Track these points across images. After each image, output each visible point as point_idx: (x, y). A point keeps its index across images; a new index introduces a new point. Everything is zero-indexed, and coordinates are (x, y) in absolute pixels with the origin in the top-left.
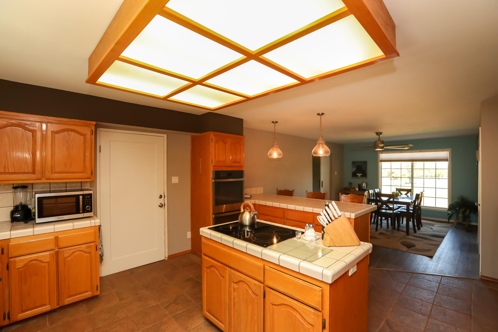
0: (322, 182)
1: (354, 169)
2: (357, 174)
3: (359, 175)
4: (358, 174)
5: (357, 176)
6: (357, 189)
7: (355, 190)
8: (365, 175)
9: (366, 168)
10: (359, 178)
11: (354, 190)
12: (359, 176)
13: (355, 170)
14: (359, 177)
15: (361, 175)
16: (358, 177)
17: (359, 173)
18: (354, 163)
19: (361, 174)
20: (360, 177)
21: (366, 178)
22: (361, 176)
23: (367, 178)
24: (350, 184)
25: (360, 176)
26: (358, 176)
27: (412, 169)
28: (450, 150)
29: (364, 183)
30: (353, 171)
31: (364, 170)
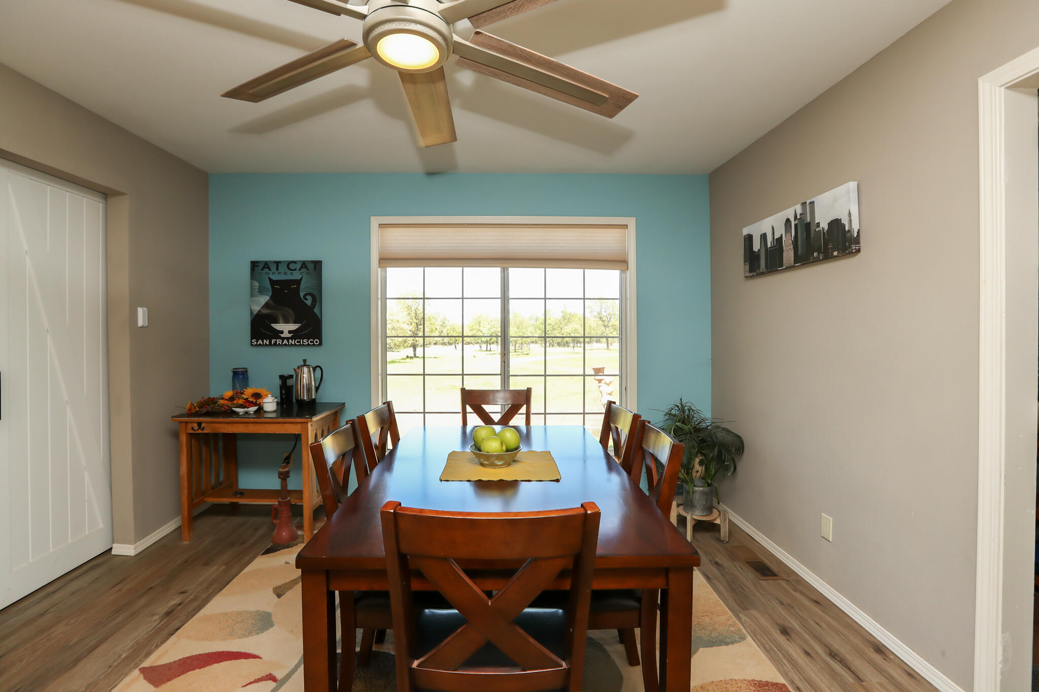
1: (264, 299)
2: (273, 325)
3: (286, 328)
4: (278, 327)
5: (277, 334)
6: (270, 404)
7: (260, 410)
8: (311, 328)
9: (317, 297)
10: (285, 342)
11: (252, 409)
12: (286, 334)
13: (266, 305)
14: (283, 339)
15: (294, 327)
16: (279, 341)
17: (287, 321)
18: (258, 268)
19: (295, 323)
20: (292, 338)
21: (316, 342)
22: (295, 334)
23: (321, 344)
24: (240, 376)
25: (290, 332)
26: (282, 332)
27: (505, 299)
28: (631, 222)
29: (305, 369)
30: (257, 308)
31: (309, 302)
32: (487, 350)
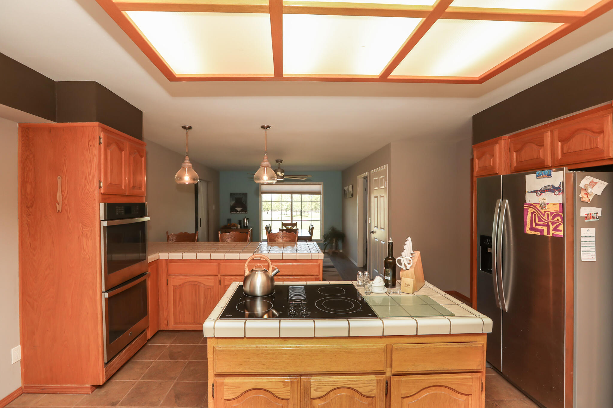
0: (201, 219)
1: (233, 202)
3: (239, 209)
4: (237, 209)
5: (237, 211)
6: (239, 226)
7: (237, 227)
8: (245, 209)
10: (239, 212)
11: (235, 228)
12: (239, 211)
13: (234, 204)
14: (238, 212)
15: (241, 209)
16: (237, 212)
17: (239, 207)
18: (232, 195)
19: (241, 208)
20: (240, 211)
21: (246, 212)
22: (241, 211)
24: (229, 220)
25: (240, 210)
26: (238, 210)
27: (292, 202)
28: (322, 183)
29: (245, 219)
30: (232, 204)
31: (244, 203)
32: (285, 214)
